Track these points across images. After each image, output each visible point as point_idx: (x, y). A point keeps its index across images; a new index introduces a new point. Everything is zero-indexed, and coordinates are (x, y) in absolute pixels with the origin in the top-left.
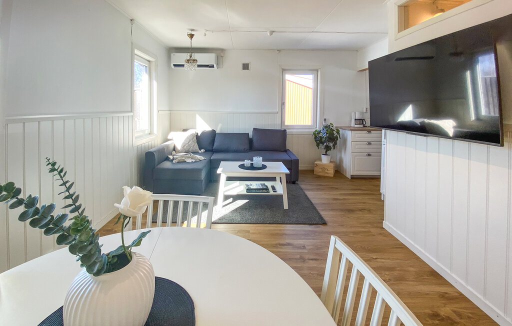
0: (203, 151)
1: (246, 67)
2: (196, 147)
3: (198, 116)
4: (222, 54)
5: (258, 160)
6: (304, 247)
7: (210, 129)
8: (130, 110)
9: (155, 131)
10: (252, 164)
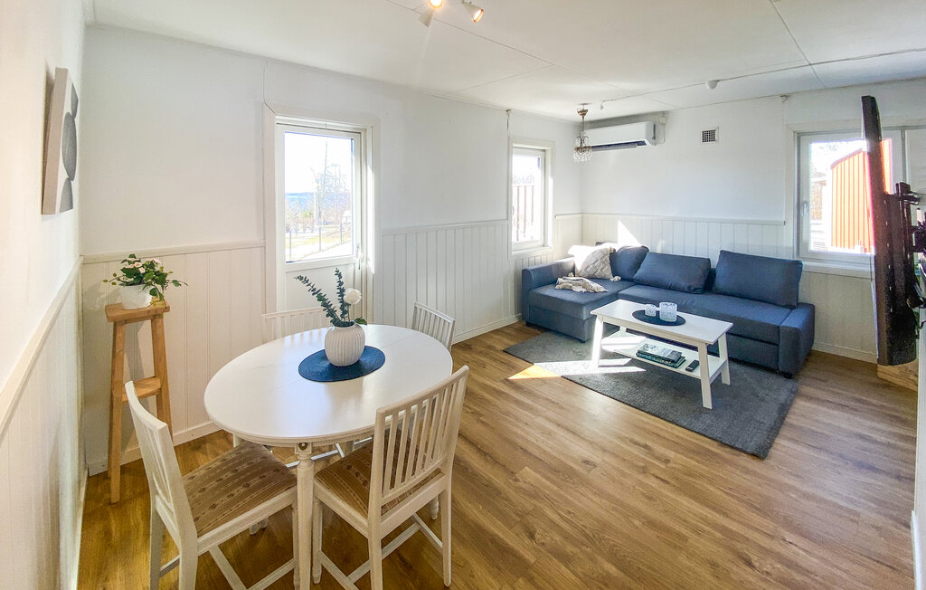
0: (617, 278)
1: (709, 136)
2: (607, 272)
3: (620, 224)
4: (662, 120)
5: (668, 309)
6: (667, 461)
7: (639, 245)
8: (505, 217)
9: (550, 243)
10: (658, 312)
